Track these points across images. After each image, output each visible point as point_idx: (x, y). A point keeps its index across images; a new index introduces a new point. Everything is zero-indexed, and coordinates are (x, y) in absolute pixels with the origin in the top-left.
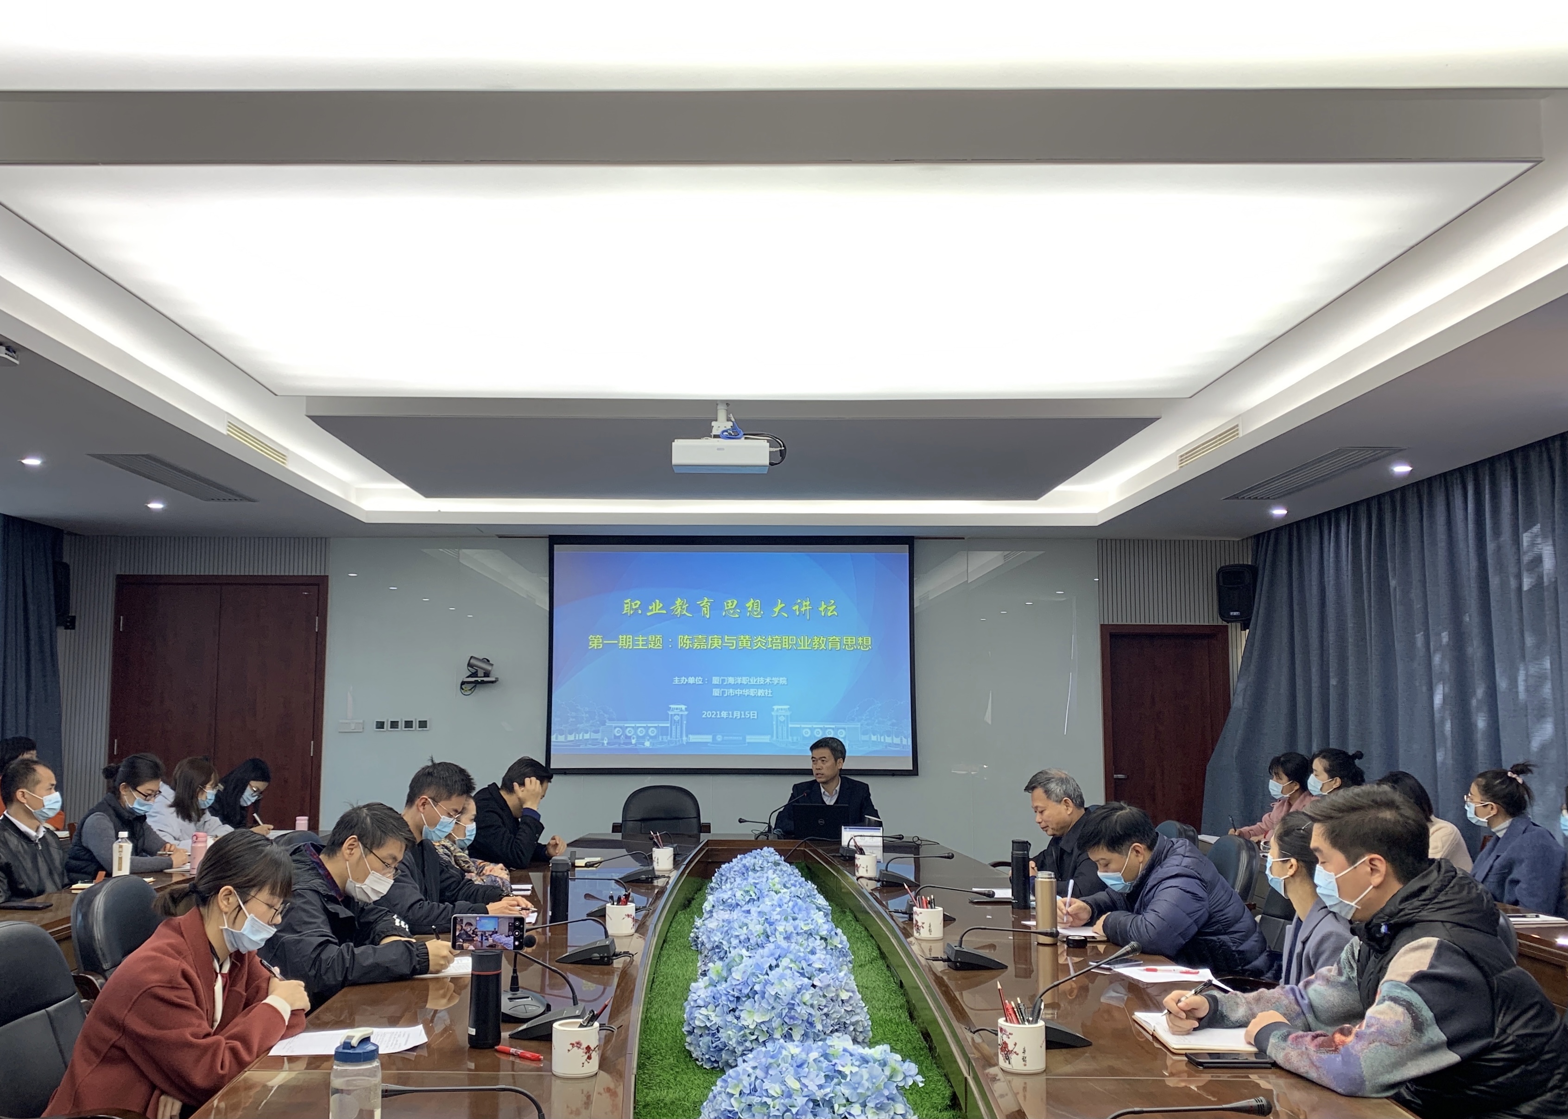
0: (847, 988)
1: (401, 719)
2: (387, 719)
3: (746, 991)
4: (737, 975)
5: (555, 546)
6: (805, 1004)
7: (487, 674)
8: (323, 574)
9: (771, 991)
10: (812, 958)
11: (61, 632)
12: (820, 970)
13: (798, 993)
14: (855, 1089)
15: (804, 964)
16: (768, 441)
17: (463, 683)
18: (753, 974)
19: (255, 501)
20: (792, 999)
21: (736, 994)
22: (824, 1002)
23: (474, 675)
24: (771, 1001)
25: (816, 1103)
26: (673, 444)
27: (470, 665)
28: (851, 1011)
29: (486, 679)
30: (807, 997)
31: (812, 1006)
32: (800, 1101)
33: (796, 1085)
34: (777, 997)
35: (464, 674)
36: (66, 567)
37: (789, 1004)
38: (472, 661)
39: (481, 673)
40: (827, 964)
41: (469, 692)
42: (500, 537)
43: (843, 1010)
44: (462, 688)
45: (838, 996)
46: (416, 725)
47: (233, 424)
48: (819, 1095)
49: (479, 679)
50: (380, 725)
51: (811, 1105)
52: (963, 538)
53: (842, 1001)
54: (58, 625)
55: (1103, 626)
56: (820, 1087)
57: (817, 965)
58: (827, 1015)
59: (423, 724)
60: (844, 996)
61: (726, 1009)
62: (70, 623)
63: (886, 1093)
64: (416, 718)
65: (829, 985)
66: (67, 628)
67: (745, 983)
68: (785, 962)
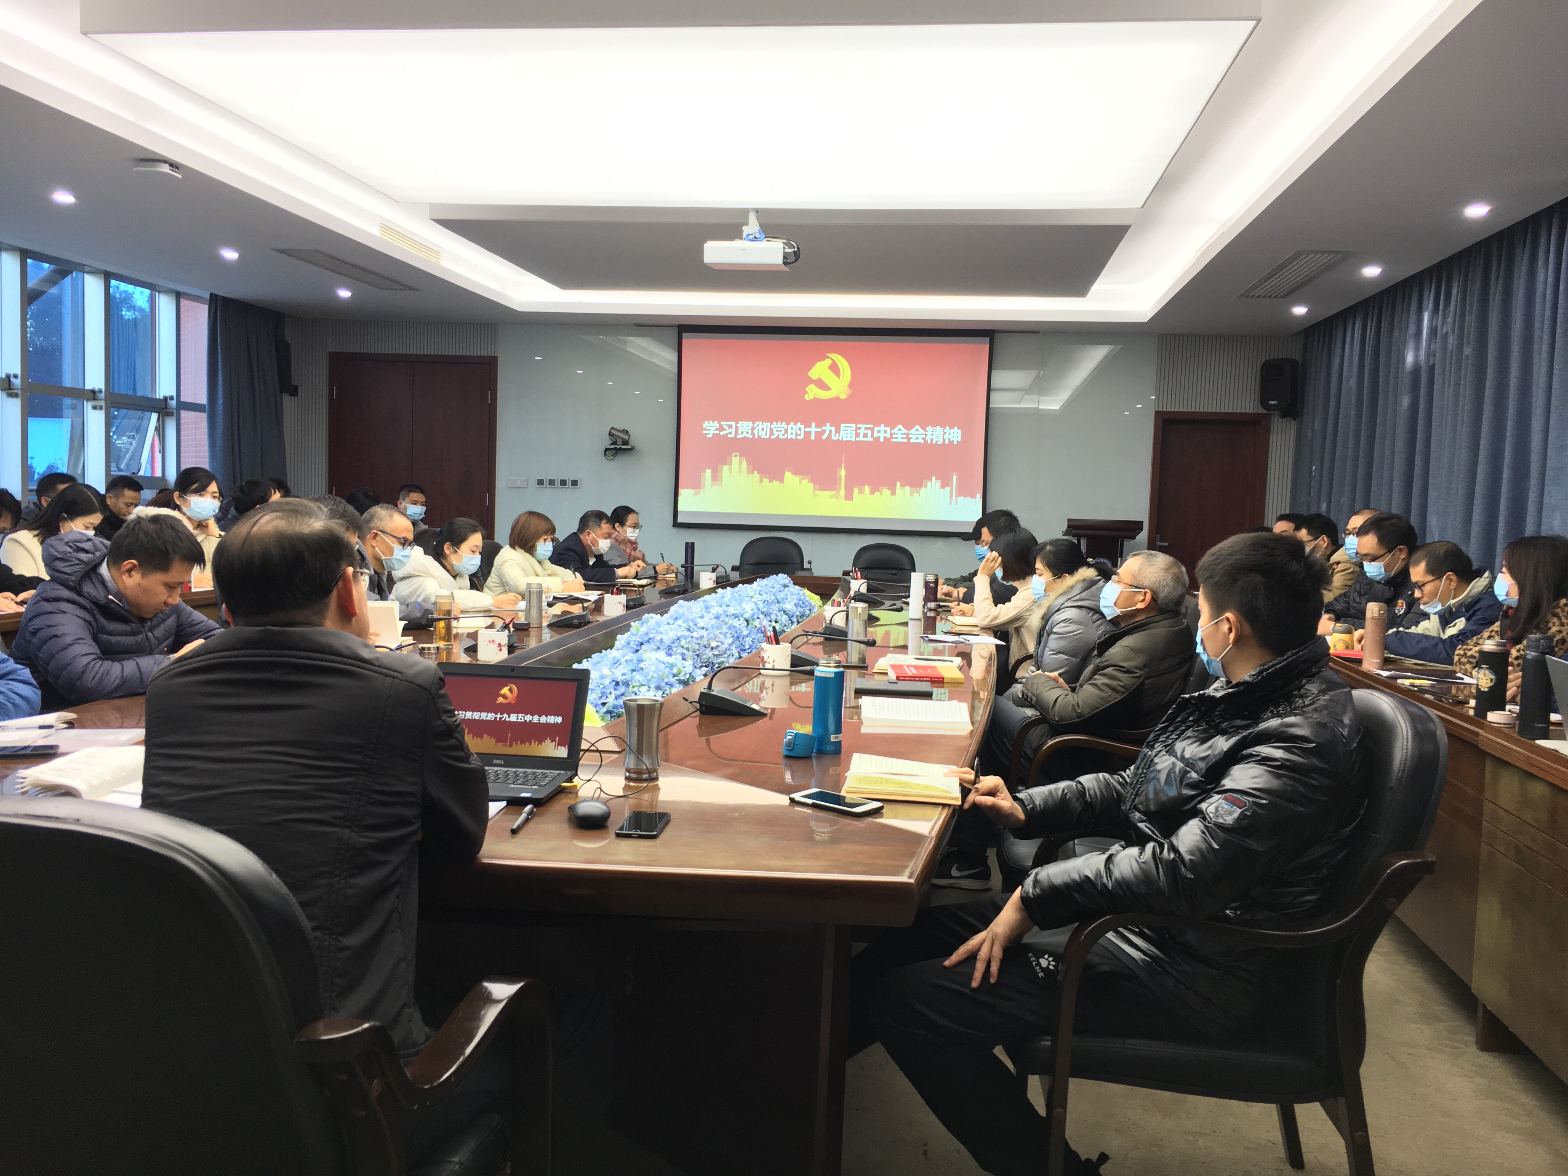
0: (718, 640)
1: (558, 477)
2: (546, 477)
3: (646, 639)
4: (644, 629)
5: (684, 334)
6: (682, 647)
7: (625, 443)
8: (493, 355)
9: (658, 637)
10: (699, 620)
11: (287, 399)
12: (703, 628)
13: (678, 639)
14: (646, 677)
15: (691, 624)
16: (784, 243)
17: (606, 450)
18: (653, 629)
19: (419, 290)
20: (674, 642)
21: (641, 640)
22: (697, 647)
23: (614, 443)
24: (658, 644)
25: (617, 684)
26: (705, 245)
27: (610, 434)
28: (719, 655)
29: (623, 447)
30: (683, 643)
31: (688, 649)
32: (607, 681)
33: (609, 673)
34: (661, 641)
35: (607, 443)
36: (287, 345)
37: (669, 646)
38: (612, 431)
39: (619, 442)
40: (710, 625)
41: (612, 458)
42: (638, 325)
43: (711, 654)
44: (605, 454)
45: (710, 644)
46: (569, 483)
47: (385, 227)
48: (620, 678)
49: (618, 447)
50: (540, 482)
51: (614, 683)
52: (1039, 332)
53: (712, 648)
54: (281, 393)
55: (1158, 414)
56: (623, 674)
57: (700, 625)
58: (698, 655)
59: (575, 483)
60: (714, 644)
61: (632, 650)
62: (294, 392)
63: (666, 680)
64: (569, 478)
65: (703, 637)
66: (291, 395)
67: (647, 634)
68: (680, 622)
